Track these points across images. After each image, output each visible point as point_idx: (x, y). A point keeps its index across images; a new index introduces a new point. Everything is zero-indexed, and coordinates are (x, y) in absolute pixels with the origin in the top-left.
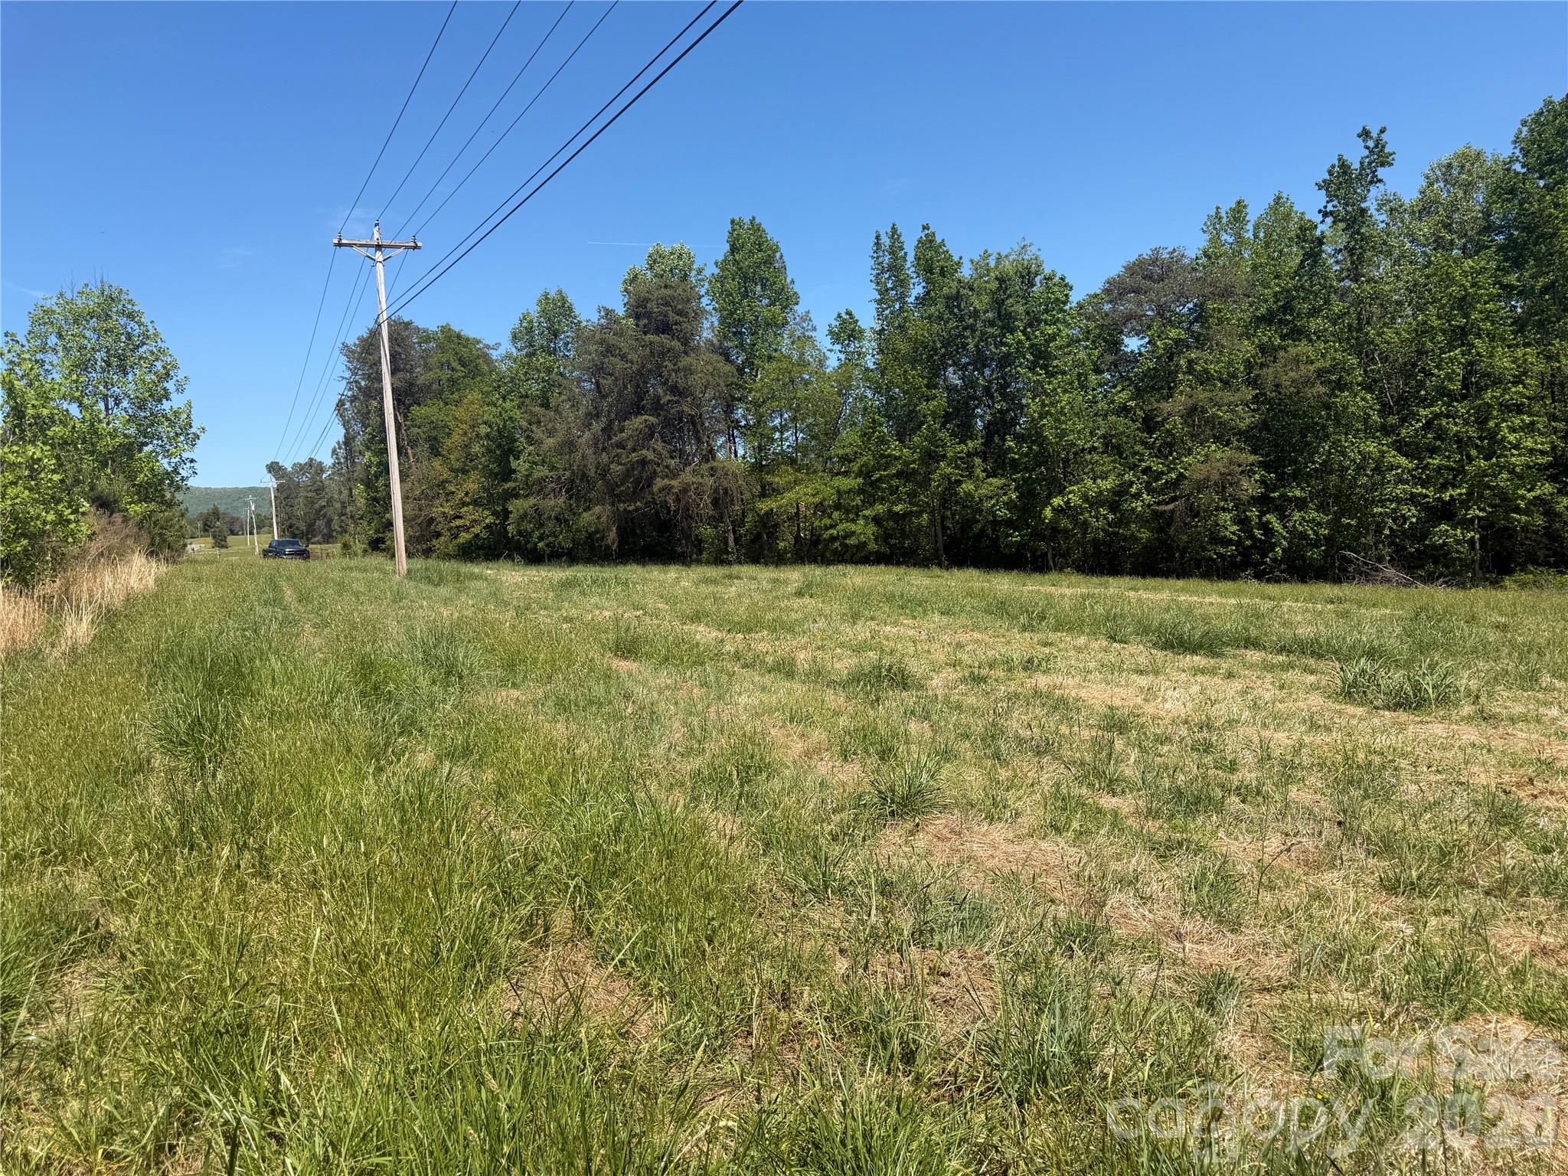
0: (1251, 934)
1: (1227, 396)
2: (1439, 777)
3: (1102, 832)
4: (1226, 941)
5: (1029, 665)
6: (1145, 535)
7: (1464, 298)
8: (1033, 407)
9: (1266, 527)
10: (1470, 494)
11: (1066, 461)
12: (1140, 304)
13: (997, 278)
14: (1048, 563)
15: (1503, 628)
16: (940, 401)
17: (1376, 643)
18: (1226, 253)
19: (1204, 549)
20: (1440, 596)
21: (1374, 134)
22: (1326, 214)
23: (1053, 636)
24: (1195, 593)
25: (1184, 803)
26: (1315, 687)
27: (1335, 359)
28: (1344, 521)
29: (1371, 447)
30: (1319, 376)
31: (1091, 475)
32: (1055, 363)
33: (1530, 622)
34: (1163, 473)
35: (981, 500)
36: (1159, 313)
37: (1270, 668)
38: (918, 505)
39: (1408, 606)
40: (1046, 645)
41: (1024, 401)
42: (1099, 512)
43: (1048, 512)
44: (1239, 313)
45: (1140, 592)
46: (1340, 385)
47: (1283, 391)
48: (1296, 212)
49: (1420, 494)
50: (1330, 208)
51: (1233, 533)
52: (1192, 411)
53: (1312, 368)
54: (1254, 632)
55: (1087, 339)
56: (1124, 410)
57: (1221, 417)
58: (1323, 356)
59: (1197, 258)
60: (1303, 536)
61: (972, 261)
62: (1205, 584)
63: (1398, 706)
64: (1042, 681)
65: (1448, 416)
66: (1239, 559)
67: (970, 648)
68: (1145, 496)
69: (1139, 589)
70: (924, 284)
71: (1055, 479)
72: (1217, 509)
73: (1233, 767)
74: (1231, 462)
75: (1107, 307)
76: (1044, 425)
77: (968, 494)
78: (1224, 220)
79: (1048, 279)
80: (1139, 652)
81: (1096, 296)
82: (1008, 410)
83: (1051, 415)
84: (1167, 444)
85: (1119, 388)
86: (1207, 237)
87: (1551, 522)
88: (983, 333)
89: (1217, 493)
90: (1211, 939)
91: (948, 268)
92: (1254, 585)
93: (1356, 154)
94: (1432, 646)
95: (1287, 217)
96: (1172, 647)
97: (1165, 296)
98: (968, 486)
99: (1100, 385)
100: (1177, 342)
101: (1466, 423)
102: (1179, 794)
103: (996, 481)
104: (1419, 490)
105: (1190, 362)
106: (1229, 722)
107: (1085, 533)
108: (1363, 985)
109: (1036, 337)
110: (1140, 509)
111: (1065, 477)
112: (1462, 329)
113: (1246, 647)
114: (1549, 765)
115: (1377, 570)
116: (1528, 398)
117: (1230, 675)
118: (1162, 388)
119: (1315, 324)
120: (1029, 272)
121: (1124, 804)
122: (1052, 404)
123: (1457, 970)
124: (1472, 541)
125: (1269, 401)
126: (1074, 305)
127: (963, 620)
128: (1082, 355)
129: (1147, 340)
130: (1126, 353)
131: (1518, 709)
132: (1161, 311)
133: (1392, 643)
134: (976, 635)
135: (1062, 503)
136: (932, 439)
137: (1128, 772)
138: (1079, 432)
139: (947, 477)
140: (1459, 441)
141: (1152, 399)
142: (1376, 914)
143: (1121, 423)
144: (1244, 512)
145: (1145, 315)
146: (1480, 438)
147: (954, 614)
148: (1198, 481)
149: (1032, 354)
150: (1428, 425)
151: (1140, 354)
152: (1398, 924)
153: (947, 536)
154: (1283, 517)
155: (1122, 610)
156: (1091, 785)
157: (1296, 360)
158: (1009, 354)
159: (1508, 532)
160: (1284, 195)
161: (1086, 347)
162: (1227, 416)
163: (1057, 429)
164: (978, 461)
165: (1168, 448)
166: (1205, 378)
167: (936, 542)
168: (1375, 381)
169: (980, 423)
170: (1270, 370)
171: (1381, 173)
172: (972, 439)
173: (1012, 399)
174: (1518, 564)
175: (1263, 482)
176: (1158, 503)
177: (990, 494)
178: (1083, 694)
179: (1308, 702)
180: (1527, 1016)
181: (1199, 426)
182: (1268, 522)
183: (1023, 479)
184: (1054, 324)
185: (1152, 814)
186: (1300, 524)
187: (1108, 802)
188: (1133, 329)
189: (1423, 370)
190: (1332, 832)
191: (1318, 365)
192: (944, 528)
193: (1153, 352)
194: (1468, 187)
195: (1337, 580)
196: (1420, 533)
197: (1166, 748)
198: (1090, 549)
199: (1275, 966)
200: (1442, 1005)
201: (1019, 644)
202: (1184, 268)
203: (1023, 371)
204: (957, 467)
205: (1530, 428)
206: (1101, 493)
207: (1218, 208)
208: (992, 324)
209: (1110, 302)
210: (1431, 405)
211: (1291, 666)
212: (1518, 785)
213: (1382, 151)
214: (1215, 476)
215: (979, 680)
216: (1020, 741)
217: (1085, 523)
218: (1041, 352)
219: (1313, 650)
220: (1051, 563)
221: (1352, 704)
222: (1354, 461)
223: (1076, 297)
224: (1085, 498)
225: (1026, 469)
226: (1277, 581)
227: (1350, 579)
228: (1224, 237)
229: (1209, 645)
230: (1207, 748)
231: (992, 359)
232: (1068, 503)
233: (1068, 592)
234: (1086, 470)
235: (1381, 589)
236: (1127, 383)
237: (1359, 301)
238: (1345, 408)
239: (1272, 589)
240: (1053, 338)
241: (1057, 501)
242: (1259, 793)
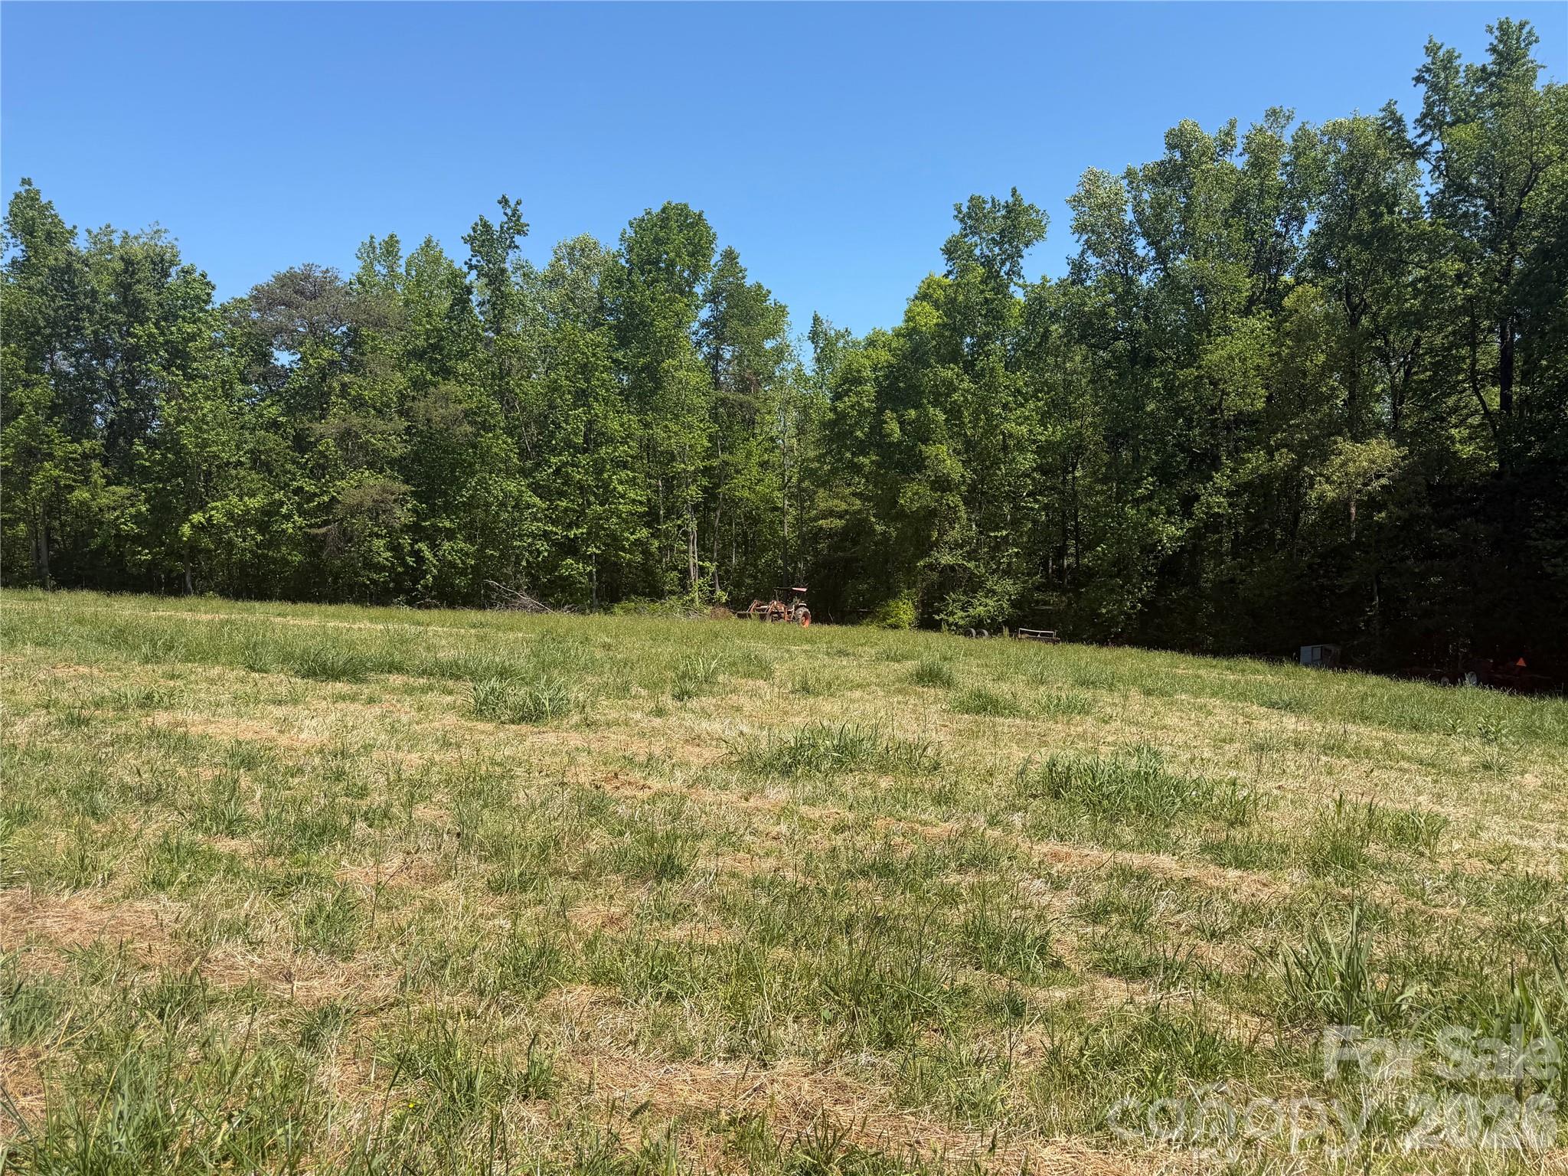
0: (364, 958)
1: (380, 424)
2: (547, 780)
3: (213, 880)
4: (337, 971)
5: (147, 702)
6: (297, 558)
7: (586, 365)
8: (169, 410)
9: (417, 555)
10: (589, 533)
11: (208, 474)
12: (291, 318)
13: (122, 258)
14: (186, 586)
15: (607, 647)
16: (45, 390)
17: (507, 663)
18: (379, 284)
19: (357, 574)
20: (564, 620)
21: (512, 204)
22: (471, 267)
23: (179, 667)
24: (345, 619)
25: (308, 835)
26: (452, 707)
27: (480, 401)
28: (489, 552)
29: (511, 486)
30: (466, 416)
31: (237, 491)
32: (195, 365)
33: (628, 641)
34: (315, 495)
35: (101, 510)
36: (311, 331)
37: (409, 690)
38: (12, 512)
39: (538, 629)
40: (172, 677)
41: (156, 402)
42: (246, 532)
43: (186, 529)
44: (391, 346)
45: (289, 618)
46: (486, 427)
47: (433, 426)
48: (446, 259)
49: (551, 532)
50: (474, 262)
51: (387, 559)
52: (345, 436)
53: (460, 407)
54: (397, 657)
55: (233, 346)
56: (274, 425)
57: (374, 445)
58: (470, 397)
59: (351, 283)
60: (453, 565)
61: (89, 232)
62: (357, 610)
63: (522, 719)
64: (162, 719)
65: (573, 466)
66: (391, 585)
67: (70, 685)
68: (296, 517)
69: (288, 615)
70: (23, 247)
71: (195, 492)
72: (370, 536)
73: (363, 792)
74: (384, 490)
75: (255, 315)
76: (182, 432)
77: (83, 503)
78: (378, 251)
79: (186, 272)
80: (280, 681)
81: (242, 301)
82: (136, 411)
83: (191, 421)
84: (319, 465)
85: (268, 402)
86: (360, 263)
87: (646, 559)
88: (103, 319)
89: (371, 519)
90: (322, 973)
91: (57, 235)
92: (406, 610)
93: (497, 219)
94: (554, 664)
95: (437, 261)
96: (315, 674)
97: (318, 314)
98: (82, 494)
99: (247, 396)
100: (332, 363)
101: (587, 473)
102: (303, 827)
103: (121, 491)
104: (550, 528)
105: (344, 385)
106: (365, 747)
107: (230, 554)
108: (463, 986)
109: (172, 333)
110: (290, 531)
111: (207, 490)
112: (583, 391)
113: (390, 672)
114: (631, 761)
115: (515, 597)
116: (631, 457)
117: (371, 701)
118: (314, 408)
119: (462, 367)
120: (162, 260)
121: (241, 846)
122: (191, 410)
123: (541, 954)
124: (590, 574)
125: (420, 433)
126: (217, 306)
127: (67, 651)
128: (227, 362)
129: (299, 356)
130: (275, 367)
131: (613, 715)
132: (313, 328)
133: (521, 663)
134: (83, 670)
135: (203, 520)
136: (32, 431)
137: (251, 810)
138: (223, 444)
139: (56, 481)
140: (581, 488)
141: (304, 418)
142: (481, 915)
143: (272, 439)
144: (397, 539)
145: (296, 331)
146: (597, 487)
147: (54, 645)
148: (351, 507)
149: (166, 351)
150: (557, 472)
151: (292, 370)
152: (500, 921)
153: (56, 551)
154: (434, 547)
155: (264, 636)
156: (207, 830)
157: (446, 398)
158: (137, 347)
159: (616, 567)
160: (434, 240)
161: (231, 354)
162: (380, 445)
163: (197, 437)
164: (95, 464)
165: (320, 470)
166: (358, 404)
167: (39, 558)
168: (516, 427)
169: (99, 421)
170: (422, 404)
171: (518, 239)
172: (88, 437)
173: (144, 399)
174: (624, 594)
175: (415, 511)
176: (310, 526)
177: (112, 504)
178: (211, 730)
179: (444, 721)
180: (595, 982)
181: (353, 451)
182: (420, 550)
183: (156, 490)
184: (194, 322)
185: (275, 852)
186: (449, 553)
187: (224, 845)
188: (283, 343)
189: (553, 422)
190: (450, 844)
191: (465, 405)
192: (50, 541)
193: (306, 369)
194: (587, 269)
195: (482, 607)
196: (551, 566)
197: (297, 780)
198: (236, 572)
199: (383, 986)
200: (528, 989)
201: (138, 677)
202: (338, 290)
203: (155, 368)
204: (68, 469)
205: (632, 482)
206: (247, 512)
207: (372, 237)
208: (114, 308)
209: (259, 310)
210: (560, 454)
211: (431, 688)
212: (607, 780)
213: (518, 220)
214: (368, 503)
215: (77, 722)
216: (124, 789)
217: (230, 543)
218: (178, 351)
219: (453, 671)
220: (190, 586)
221: (482, 721)
222: (496, 498)
223: (220, 298)
224: (230, 515)
225: (160, 479)
226: (428, 607)
227: (492, 606)
228: (378, 268)
229: (353, 671)
230: (339, 775)
231: (116, 350)
232: (210, 519)
233: (205, 617)
234: (232, 486)
235: (518, 614)
236: (277, 398)
237: (500, 353)
238: (489, 448)
239: (421, 615)
240: (193, 337)
241: (197, 517)
242: (386, 816)
